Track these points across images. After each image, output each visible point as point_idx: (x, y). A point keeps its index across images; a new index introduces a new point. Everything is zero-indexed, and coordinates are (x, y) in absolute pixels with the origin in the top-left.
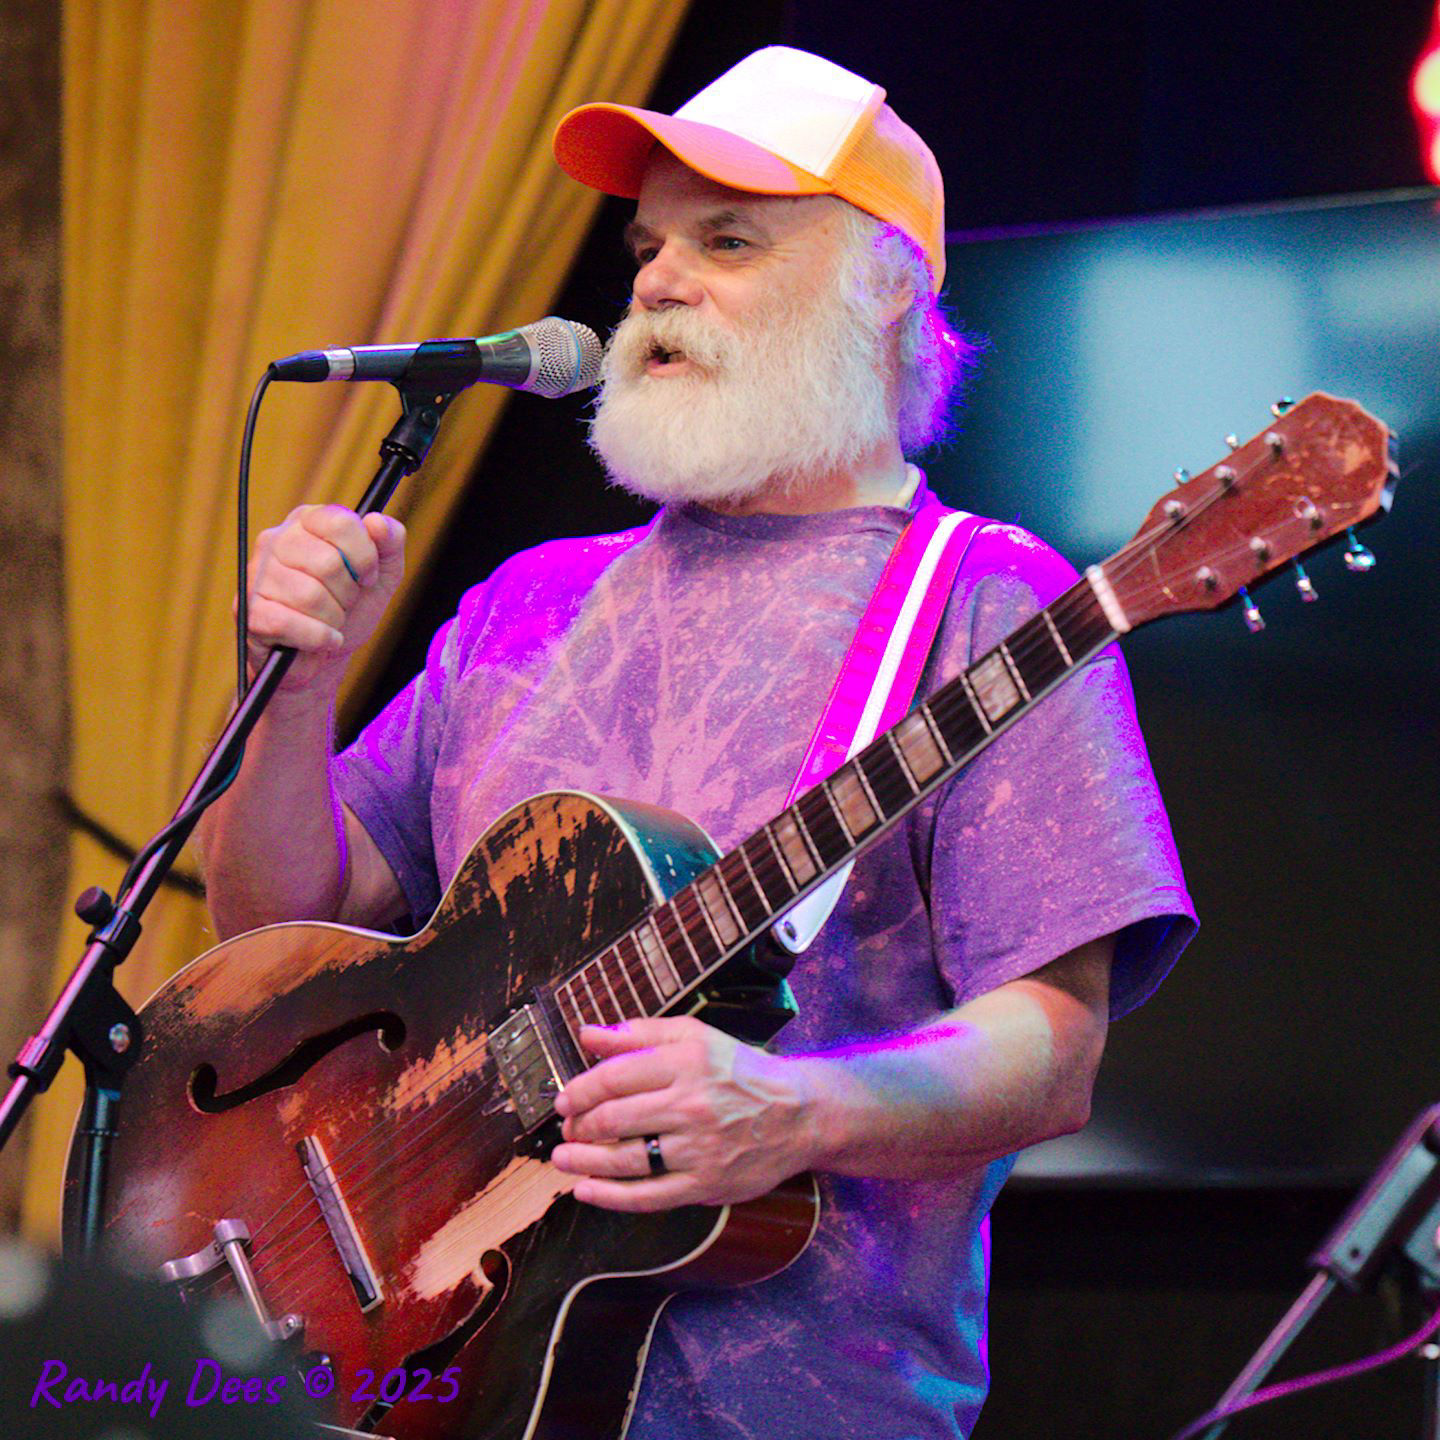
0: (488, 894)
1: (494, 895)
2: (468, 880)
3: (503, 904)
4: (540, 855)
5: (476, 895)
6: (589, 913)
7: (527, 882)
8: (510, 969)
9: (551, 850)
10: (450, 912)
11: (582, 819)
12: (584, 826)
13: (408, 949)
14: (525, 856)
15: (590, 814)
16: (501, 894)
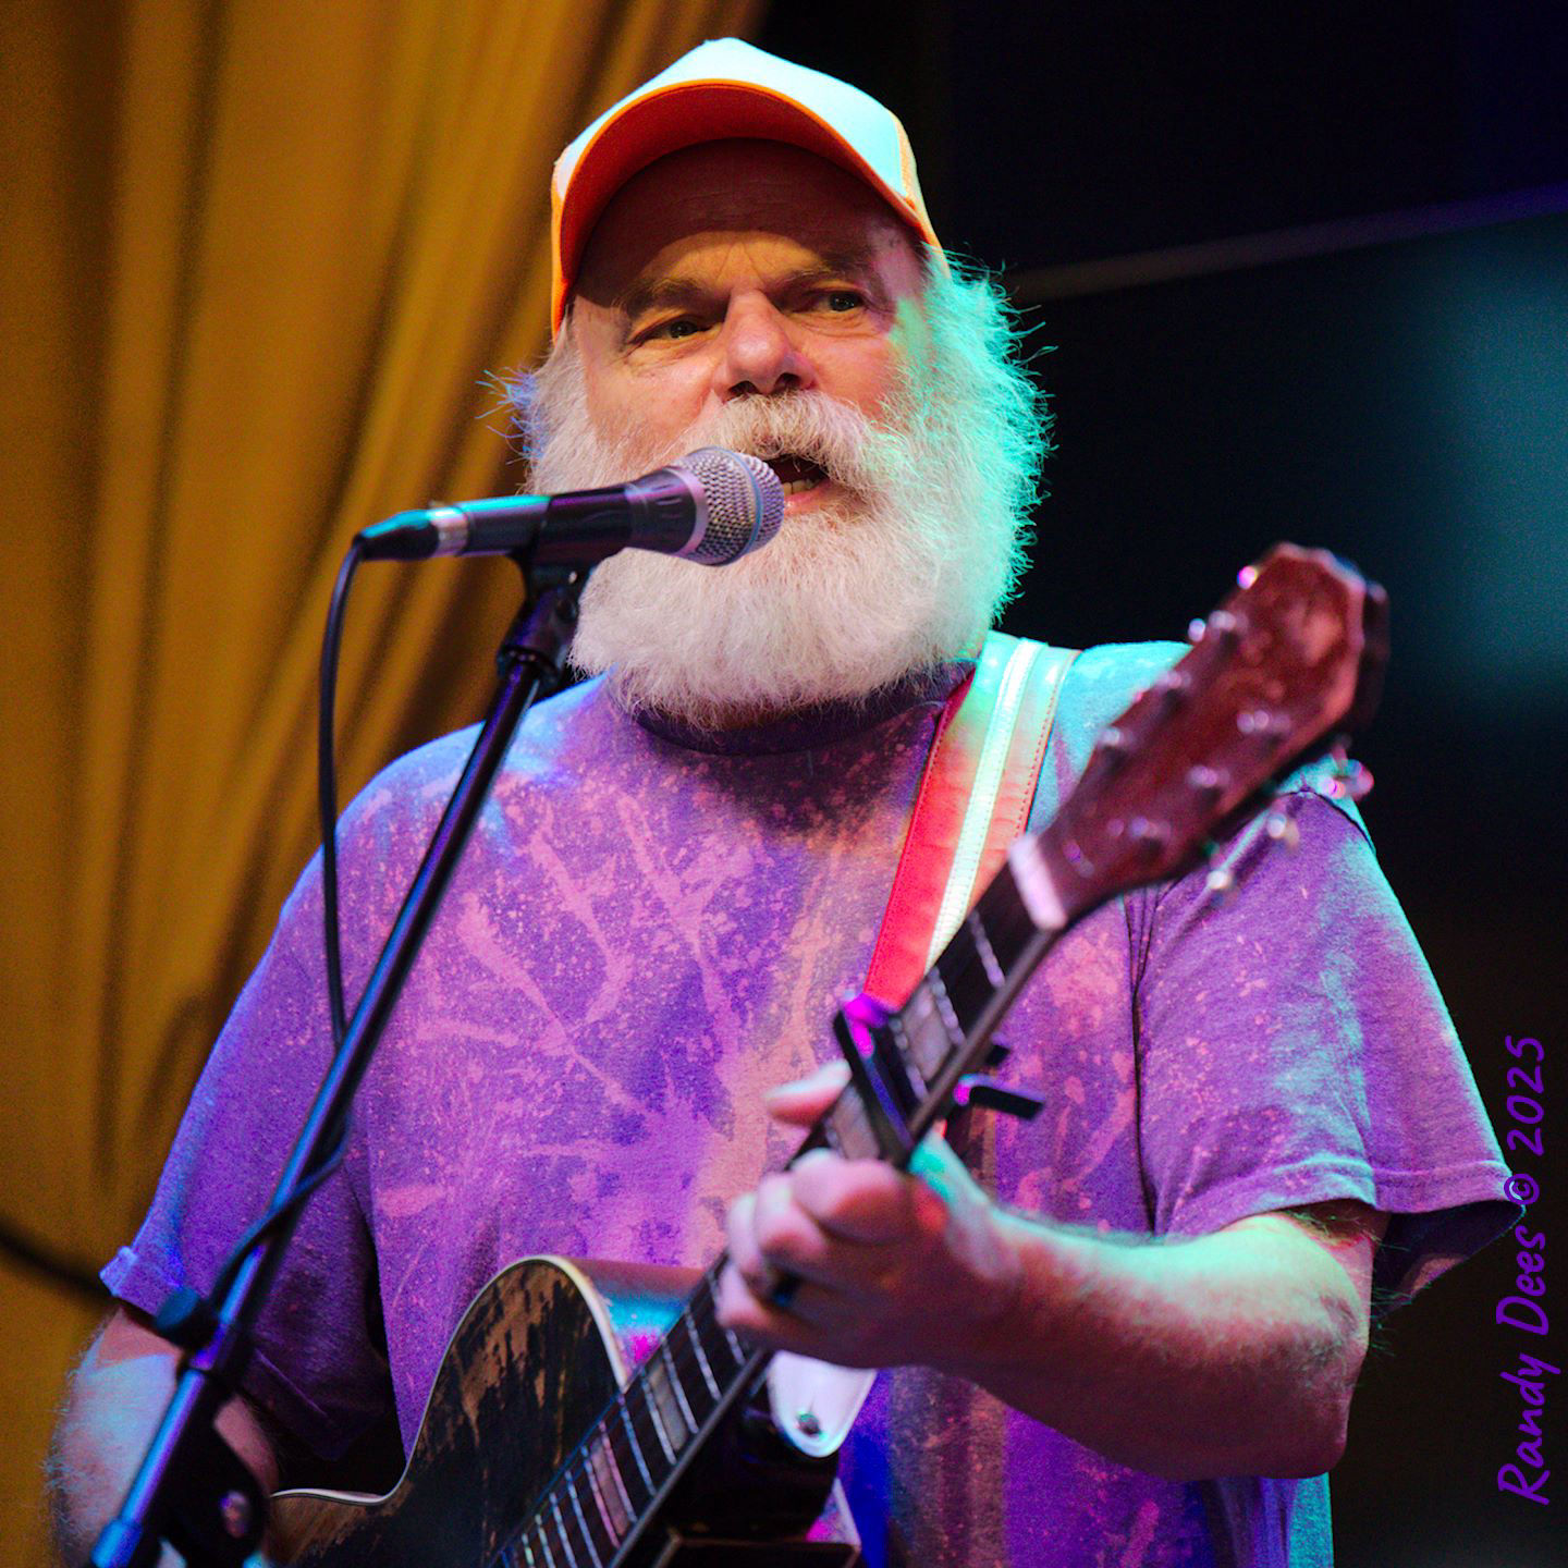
0: (460, 1421)
1: (467, 1419)
2: (441, 1403)
3: (476, 1431)
4: (510, 1355)
5: (448, 1424)
6: (559, 1431)
7: (499, 1395)
8: (484, 1525)
9: (520, 1345)
10: (424, 1452)
11: (548, 1293)
12: (551, 1306)
13: (384, 1513)
14: (495, 1359)
15: (557, 1284)
16: (473, 1417)
